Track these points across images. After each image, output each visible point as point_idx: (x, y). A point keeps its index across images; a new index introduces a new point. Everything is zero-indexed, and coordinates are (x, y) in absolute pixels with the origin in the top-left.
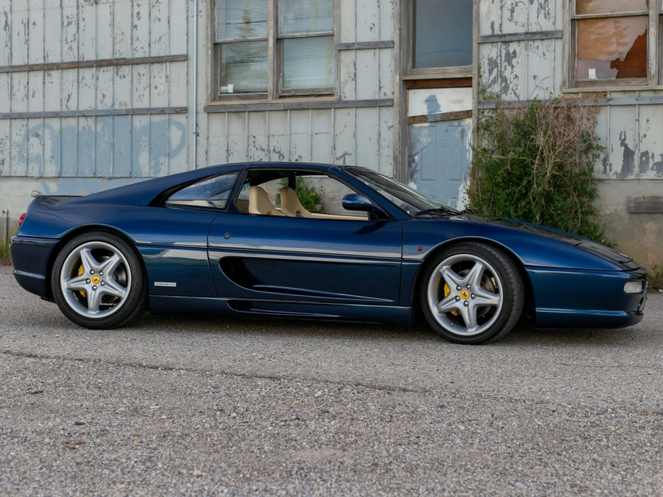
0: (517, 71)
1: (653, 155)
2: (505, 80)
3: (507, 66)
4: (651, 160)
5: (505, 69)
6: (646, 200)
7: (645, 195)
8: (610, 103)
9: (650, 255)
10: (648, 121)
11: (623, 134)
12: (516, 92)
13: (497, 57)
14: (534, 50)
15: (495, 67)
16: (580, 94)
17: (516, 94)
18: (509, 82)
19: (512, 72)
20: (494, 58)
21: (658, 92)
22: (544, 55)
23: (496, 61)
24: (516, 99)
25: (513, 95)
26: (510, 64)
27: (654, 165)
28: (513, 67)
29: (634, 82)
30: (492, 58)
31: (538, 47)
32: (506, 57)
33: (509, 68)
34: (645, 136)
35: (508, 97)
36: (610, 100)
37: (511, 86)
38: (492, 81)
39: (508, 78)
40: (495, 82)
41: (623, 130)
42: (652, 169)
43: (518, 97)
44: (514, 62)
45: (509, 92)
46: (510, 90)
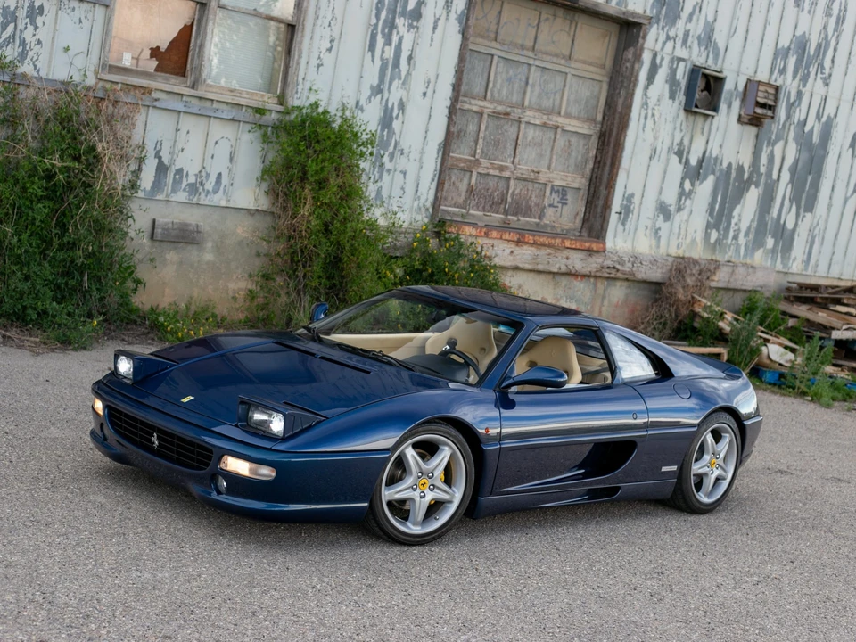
0: (43, 34)
1: (187, 174)
2: (23, 43)
3: (29, 25)
4: (184, 180)
5: (26, 28)
6: (175, 227)
7: (175, 221)
8: (156, 104)
9: (167, 290)
10: (188, 132)
11: (159, 143)
12: (36, 63)
13: (17, 8)
14: (69, 11)
15: (10, 22)
16: (120, 85)
17: (35, 66)
18: (28, 48)
19: (34, 35)
20: (12, 9)
21: (203, 101)
22: (81, 22)
23: (14, 12)
24: (36, 74)
25: (32, 67)
26: (33, 22)
27: (188, 185)
28: (36, 28)
29: (173, 81)
30: (8, 7)
31: (74, 9)
32: (28, 11)
33: (30, 28)
34: (182, 150)
35: (26, 68)
36: (156, 100)
37: (30, 54)
38: (4, 41)
39: (28, 41)
40: (9, 42)
41: (160, 139)
42: (184, 190)
43: (38, 71)
44: (39, 20)
45: (26, 61)
46: (28, 59)
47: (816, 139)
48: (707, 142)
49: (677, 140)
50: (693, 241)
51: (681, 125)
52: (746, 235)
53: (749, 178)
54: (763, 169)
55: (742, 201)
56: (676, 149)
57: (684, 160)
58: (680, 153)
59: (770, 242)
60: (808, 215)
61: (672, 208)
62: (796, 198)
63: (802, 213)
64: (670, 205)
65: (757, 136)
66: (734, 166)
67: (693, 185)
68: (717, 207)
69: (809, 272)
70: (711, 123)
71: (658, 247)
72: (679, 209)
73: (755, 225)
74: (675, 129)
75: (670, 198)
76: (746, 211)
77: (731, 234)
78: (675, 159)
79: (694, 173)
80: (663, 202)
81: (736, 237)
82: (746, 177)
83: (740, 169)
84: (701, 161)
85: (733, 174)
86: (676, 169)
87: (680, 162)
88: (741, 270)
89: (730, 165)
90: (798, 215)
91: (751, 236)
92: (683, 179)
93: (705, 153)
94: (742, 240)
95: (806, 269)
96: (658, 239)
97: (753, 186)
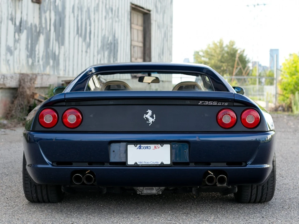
47: (60, 9)
48: (22, 13)
49: (10, 13)
50: (23, 65)
51: (10, 4)
52: (42, 59)
53: (40, 31)
54: (44, 26)
55: (38, 42)
56: (10, 17)
57: (14, 23)
58: (12, 19)
59: (51, 62)
60: (63, 47)
61: (12, 49)
62: (57, 39)
63: (61, 47)
64: (11, 47)
65: (40, 9)
66: (33, 25)
67: (19, 36)
68: (29, 46)
69: (67, 76)
70: (22, 3)
71: (10, 69)
72: (16, 49)
73: (45, 54)
74: (8, 6)
75: (11, 43)
76: (40, 47)
77: (37, 60)
78: (10, 22)
79: (19, 29)
80: (8, 46)
81: (38, 61)
82: (38, 30)
83: (36, 26)
84: (21, 23)
85: (34, 29)
86: (12, 28)
87: (12, 23)
88: (45, 77)
89: (31, 24)
90: (59, 48)
91: (44, 60)
92: (15, 33)
93: (21, 19)
94: (41, 62)
95: (65, 74)
96: (9, 65)
97: (41, 35)
